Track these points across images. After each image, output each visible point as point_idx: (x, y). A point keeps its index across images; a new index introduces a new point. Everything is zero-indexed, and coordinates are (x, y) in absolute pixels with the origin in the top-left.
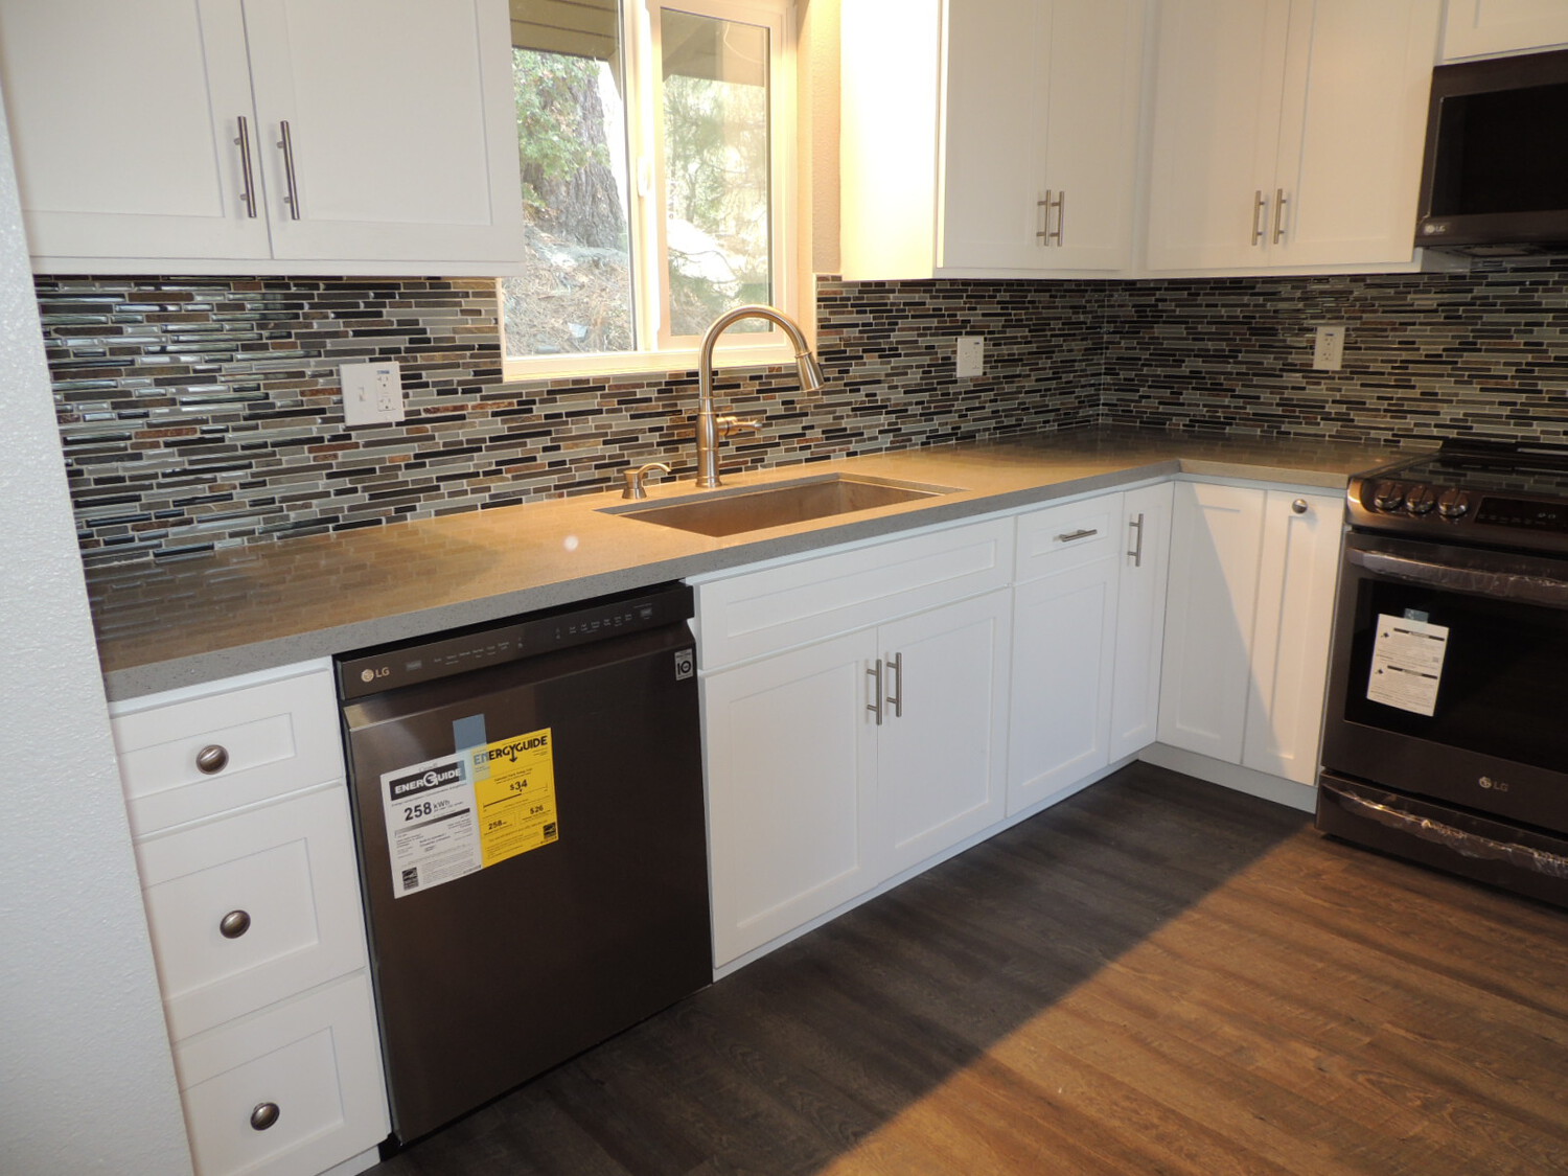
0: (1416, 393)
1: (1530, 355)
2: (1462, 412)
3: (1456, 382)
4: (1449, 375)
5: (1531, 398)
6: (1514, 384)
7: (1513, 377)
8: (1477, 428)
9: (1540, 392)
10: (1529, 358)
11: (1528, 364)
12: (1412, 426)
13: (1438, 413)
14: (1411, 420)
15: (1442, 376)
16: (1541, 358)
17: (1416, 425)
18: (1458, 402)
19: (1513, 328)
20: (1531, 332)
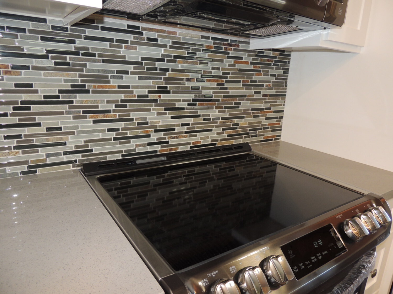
0: (42, 130)
1: (123, 95)
2: (83, 140)
3: (75, 118)
4: (68, 113)
5: (127, 125)
6: (115, 116)
7: (114, 111)
8: (96, 150)
9: (132, 120)
10: (122, 97)
11: (122, 101)
12: (45, 157)
13: (65, 144)
14: (42, 153)
15: (62, 113)
16: (130, 96)
17: (48, 156)
18: (79, 132)
19: (110, 75)
20: (122, 78)
